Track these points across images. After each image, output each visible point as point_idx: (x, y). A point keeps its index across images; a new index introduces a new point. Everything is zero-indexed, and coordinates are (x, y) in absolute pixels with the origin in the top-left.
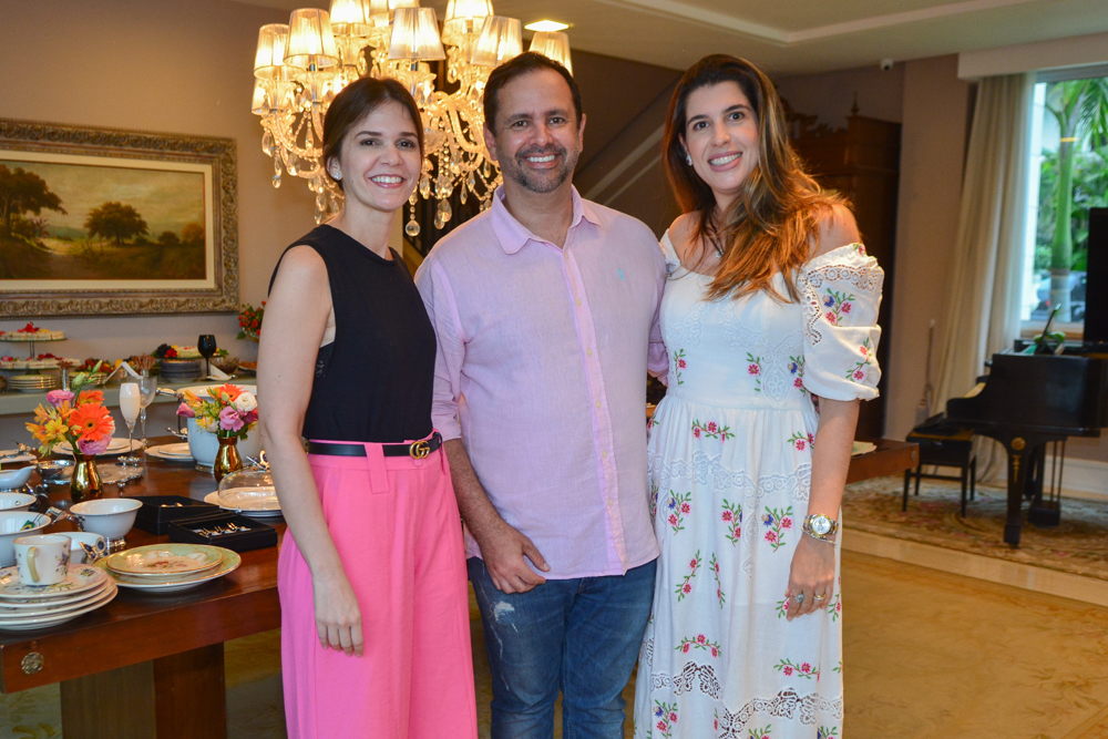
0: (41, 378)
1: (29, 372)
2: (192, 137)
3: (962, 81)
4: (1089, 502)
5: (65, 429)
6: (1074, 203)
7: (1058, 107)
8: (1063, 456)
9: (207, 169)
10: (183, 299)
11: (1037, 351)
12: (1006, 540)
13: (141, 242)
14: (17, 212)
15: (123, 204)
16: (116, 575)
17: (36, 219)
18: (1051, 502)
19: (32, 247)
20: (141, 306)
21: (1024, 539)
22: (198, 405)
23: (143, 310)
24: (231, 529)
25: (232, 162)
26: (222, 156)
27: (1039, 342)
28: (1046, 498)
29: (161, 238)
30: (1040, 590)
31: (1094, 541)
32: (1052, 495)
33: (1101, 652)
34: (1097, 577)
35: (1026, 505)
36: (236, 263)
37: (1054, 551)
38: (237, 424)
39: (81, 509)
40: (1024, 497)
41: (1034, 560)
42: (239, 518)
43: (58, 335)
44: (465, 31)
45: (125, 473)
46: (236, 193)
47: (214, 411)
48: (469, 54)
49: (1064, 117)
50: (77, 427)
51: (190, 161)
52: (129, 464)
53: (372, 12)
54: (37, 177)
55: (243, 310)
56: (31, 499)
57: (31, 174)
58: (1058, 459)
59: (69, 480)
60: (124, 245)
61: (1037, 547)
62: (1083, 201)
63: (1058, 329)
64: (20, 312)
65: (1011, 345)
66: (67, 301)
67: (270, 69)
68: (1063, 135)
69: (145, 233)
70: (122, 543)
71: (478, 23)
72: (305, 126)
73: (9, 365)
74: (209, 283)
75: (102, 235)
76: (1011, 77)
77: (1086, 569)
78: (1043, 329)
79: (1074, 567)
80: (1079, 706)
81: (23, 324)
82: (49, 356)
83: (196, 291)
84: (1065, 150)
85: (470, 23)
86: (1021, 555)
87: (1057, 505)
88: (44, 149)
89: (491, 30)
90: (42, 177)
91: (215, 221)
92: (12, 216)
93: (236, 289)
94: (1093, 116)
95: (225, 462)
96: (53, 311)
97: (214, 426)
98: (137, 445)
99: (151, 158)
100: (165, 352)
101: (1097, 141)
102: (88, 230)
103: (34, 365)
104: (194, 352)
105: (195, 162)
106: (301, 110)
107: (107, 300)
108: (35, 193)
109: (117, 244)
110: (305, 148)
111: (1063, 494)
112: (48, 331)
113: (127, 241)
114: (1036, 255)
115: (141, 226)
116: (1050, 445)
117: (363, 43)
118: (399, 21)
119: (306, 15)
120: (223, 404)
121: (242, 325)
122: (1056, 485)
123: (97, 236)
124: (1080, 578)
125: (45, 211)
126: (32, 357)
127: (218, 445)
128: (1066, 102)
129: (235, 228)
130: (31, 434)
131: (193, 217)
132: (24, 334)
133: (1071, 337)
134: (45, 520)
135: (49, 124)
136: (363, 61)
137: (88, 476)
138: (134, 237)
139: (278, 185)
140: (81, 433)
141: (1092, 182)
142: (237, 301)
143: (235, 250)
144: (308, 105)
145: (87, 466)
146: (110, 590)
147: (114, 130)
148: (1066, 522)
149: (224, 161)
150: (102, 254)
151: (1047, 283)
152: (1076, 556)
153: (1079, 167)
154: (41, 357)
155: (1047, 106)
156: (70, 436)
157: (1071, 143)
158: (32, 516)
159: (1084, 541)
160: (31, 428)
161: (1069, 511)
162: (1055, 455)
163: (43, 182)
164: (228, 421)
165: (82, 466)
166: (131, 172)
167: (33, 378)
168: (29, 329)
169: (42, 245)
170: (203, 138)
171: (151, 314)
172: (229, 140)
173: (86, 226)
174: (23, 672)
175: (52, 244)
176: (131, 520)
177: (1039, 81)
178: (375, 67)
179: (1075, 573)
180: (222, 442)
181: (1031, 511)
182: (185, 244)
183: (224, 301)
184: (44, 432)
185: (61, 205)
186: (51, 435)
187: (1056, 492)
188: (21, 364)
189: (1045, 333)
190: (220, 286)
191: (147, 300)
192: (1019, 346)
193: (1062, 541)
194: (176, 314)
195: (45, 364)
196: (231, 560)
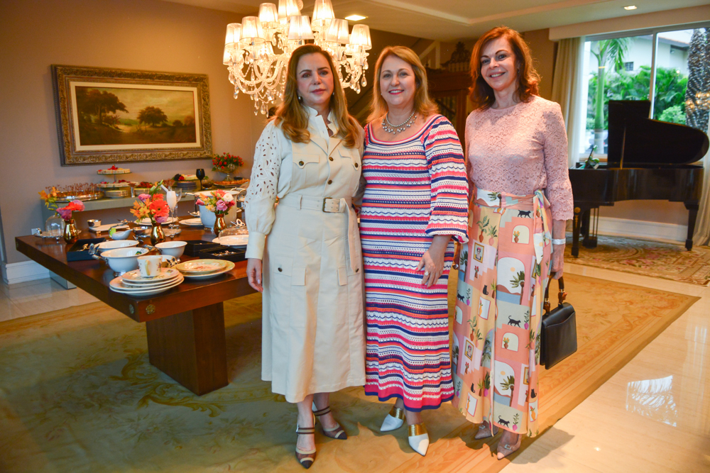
0: (121, 191)
1: (114, 188)
2: (187, 74)
3: (551, 42)
4: (611, 237)
5: (148, 211)
6: (606, 97)
7: (597, 52)
8: (598, 216)
9: (195, 90)
10: (185, 152)
11: (586, 167)
12: (572, 254)
13: (165, 125)
14: (105, 112)
15: (155, 107)
16: (182, 272)
17: (114, 115)
18: (593, 237)
19: (112, 128)
20: (166, 156)
21: (580, 254)
22: (206, 199)
23: (167, 158)
24: (227, 253)
25: (206, 86)
26: (202, 83)
27: (587, 164)
28: (591, 235)
29: (174, 123)
30: (589, 276)
31: (612, 254)
32: (593, 234)
33: (613, 301)
34: (613, 270)
35: (581, 239)
36: (210, 135)
37: (594, 259)
38: (224, 207)
39: (159, 246)
40: (581, 235)
41: (585, 262)
42: (230, 248)
43: (127, 171)
44: (321, 25)
45: (173, 232)
46: (209, 100)
47: (214, 202)
48: (323, 35)
49: (600, 56)
50: (153, 210)
51: (186, 86)
52: (174, 228)
53: (279, 17)
54: (114, 95)
55: (215, 157)
56: (137, 243)
57: (110, 94)
58: (596, 217)
59: (149, 235)
60: (156, 127)
61: (586, 257)
62: (611, 96)
63: (595, 157)
64: (108, 160)
65: (575, 165)
66: (130, 154)
67: (233, 44)
68: (599, 65)
69: (166, 121)
70: (179, 260)
71: (328, 21)
72: (250, 71)
73: (105, 186)
74: (198, 144)
75: (146, 122)
76: (573, 39)
77: (608, 266)
78: (588, 157)
79: (603, 265)
80: (602, 323)
81: (111, 166)
82: (123, 181)
83: (192, 148)
84: (601, 72)
85: (324, 21)
86: (579, 261)
87: (596, 238)
88: (116, 82)
89: (335, 25)
90: (116, 95)
91: (199, 115)
92: (102, 114)
93: (211, 147)
94: (615, 57)
95: (219, 226)
96: (124, 159)
97: (213, 209)
98: (175, 220)
99: (168, 85)
100: (178, 178)
101: (618, 68)
102: (139, 120)
103: (117, 185)
104: (194, 177)
105: (188, 86)
106: (248, 63)
107: (149, 154)
108: (113, 103)
109: (153, 126)
110: (250, 80)
111: (598, 233)
112: (122, 170)
113: (158, 125)
114: (587, 123)
115: (164, 118)
116: (592, 210)
117: (275, 31)
118: (293, 21)
119: (250, 20)
120: (217, 199)
121: (214, 164)
122: (595, 229)
123: (143, 123)
124: (605, 270)
125: (118, 112)
126: (115, 182)
127: (215, 218)
128: (601, 49)
129: (209, 117)
130: (133, 214)
131: (189, 113)
132: (111, 171)
133: (602, 160)
134: (146, 251)
135: (118, 69)
136: (275, 39)
137: (158, 232)
138: (161, 123)
139: (236, 98)
140: (155, 213)
141: (615, 87)
142: (212, 152)
143: (210, 128)
144: (252, 61)
145: (158, 228)
146: (181, 278)
147: (150, 72)
148: (600, 246)
149: (203, 86)
150: (146, 131)
151: (593, 136)
152: (604, 260)
153: (609, 80)
154: (120, 182)
155: (592, 51)
156: (151, 215)
157: (603, 69)
158: (139, 249)
159: (608, 254)
160: (133, 211)
161: (602, 241)
162: (594, 215)
163: (117, 98)
164: (220, 206)
165: (156, 228)
166: (158, 92)
167: (117, 191)
168: (113, 168)
169: (117, 128)
170: (192, 75)
171: (170, 160)
172: (205, 75)
173: (138, 118)
174: (147, 313)
175: (121, 127)
176: (183, 250)
177: (587, 40)
178: (280, 42)
179: (603, 268)
180: (217, 216)
181: (584, 241)
182: (185, 126)
183: (205, 153)
184: (139, 214)
185: (126, 109)
186: (142, 214)
187: (595, 233)
188: (111, 185)
189: (590, 159)
190: (203, 146)
191: (168, 153)
192: (578, 165)
193: (598, 254)
194: (183, 159)
195: (122, 185)
196: (231, 265)
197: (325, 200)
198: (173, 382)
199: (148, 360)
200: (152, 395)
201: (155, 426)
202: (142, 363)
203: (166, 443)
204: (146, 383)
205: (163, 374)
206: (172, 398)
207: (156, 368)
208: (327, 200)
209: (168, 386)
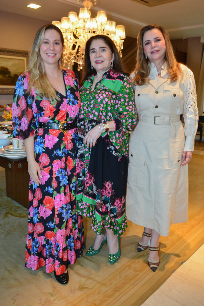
2: (21, 51)
5: (11, 116)
9: (25, 59)
13: (10, 76)
15: (5, 67)
20: (10, 92)
23: (10, 93)
29: (14, 76)
53: (79, 19)
69: (10, 74)
89: (109, 24)
99: (12, 56)
105: (22, 57)
109: (4, 77)
113: (6, 76)
115: (9, 72)
131: (22, 71)
138: (8, 75)
147: (3, 48)
158: (9, 135)
160: (3, 116)
170: (24, 51)
174: (18, 168)
184: (6, 117)
186: (8, 118)
197: (155, 117)
198: (20, 206)
199: (6, 194)
200: (10, 212)
201: (14, 228)
202: (3, 196)
203: (21, 237)
204: (6, 206)
205: (14, 201)
206: (21, 214)
207: (10, 198)
208: (156, 118)
209: (18, 208)
